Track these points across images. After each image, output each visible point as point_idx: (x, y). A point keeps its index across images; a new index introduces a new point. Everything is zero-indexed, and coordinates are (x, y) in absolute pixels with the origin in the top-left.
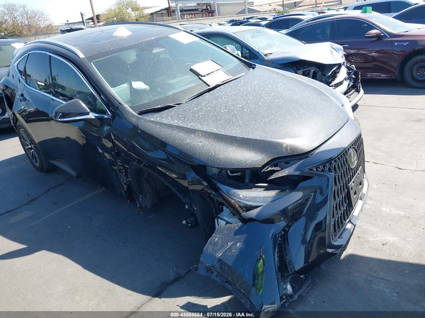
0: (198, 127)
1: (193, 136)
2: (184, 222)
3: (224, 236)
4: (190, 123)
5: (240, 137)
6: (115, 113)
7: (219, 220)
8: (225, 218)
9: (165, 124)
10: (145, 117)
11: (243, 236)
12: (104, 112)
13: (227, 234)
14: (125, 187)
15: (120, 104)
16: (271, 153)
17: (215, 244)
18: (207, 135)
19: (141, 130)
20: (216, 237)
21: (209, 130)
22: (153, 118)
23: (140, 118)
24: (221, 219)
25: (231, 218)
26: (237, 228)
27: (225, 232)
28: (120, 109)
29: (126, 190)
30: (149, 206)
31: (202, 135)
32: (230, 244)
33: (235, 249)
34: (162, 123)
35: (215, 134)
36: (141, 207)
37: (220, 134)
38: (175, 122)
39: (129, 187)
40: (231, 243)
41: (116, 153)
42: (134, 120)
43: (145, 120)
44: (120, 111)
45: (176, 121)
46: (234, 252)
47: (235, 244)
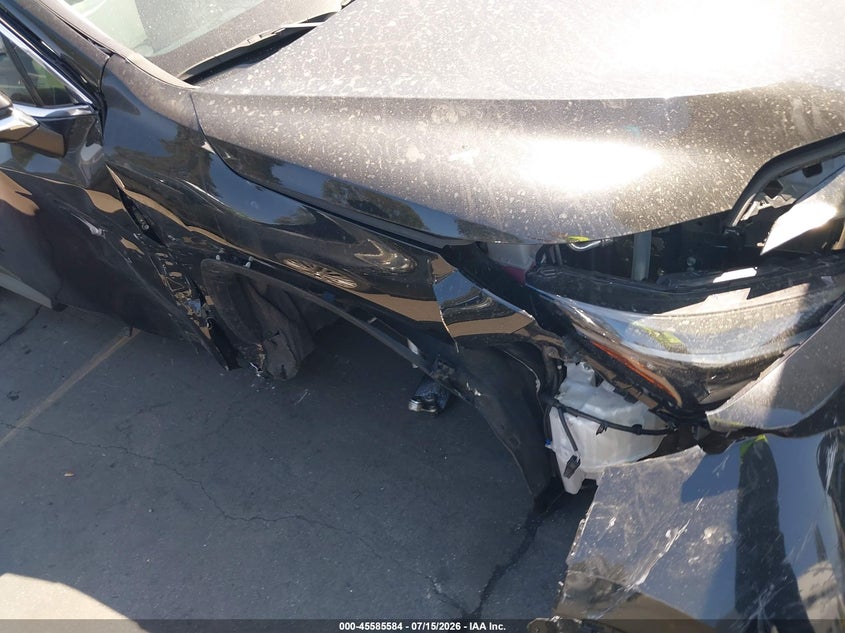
0: (432, 88)
1: (422, 126)
2: (414, 406)
3: (642, 506)
4: (395, 76)
5: (617, 102)
6: (101, 94)
7: (571, 419)
8: (587, 408)
9: (301, 102)
10: (217, 86)
11: (720, 498)
12: (63, 98)
13: (654, 499)
14: (206, 330)
15: (111, 54)
16: (754, 143)
17: (612, 541)
18: (480, 114)
19: (213, 141)
20: (608, 514)
21: (482, 94)
22: (247, 84)
23: (199, 94)
24: (577, 413)
25: (613, 406)
26: (688, 471)
27: (640, 489)
28: (116, 72)
29: (209, 337)
30: (291, 368)
31: (461, 118)
32: (673, 536)
33: (698, 552)
34: (289, 98)
35: (513, 103)
36: (267, 376)
37: (534, 102)
38: (336, 86)
39: (217, 329)
40: (678, 533)
41: (145, 232)
42: (178, 107)
43: (218, 98)
44: (116, 78)
45: (337, 82)
46: (696, 566)
47: (695, 534)
